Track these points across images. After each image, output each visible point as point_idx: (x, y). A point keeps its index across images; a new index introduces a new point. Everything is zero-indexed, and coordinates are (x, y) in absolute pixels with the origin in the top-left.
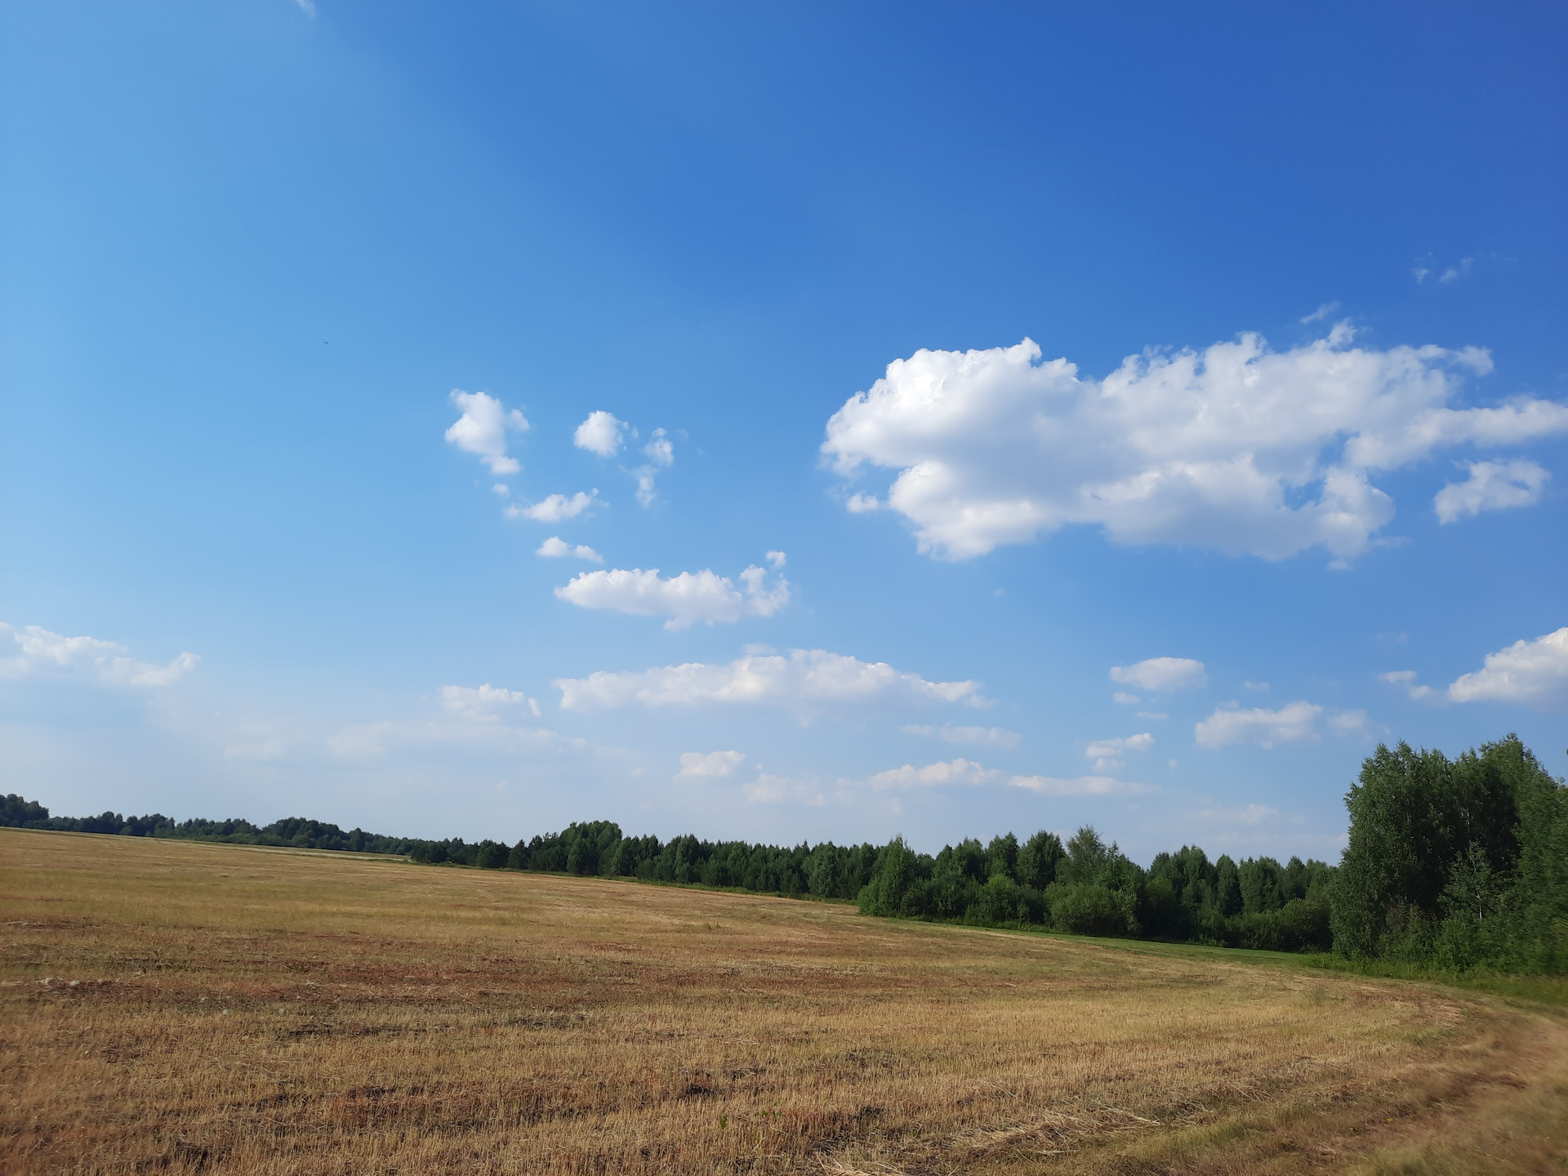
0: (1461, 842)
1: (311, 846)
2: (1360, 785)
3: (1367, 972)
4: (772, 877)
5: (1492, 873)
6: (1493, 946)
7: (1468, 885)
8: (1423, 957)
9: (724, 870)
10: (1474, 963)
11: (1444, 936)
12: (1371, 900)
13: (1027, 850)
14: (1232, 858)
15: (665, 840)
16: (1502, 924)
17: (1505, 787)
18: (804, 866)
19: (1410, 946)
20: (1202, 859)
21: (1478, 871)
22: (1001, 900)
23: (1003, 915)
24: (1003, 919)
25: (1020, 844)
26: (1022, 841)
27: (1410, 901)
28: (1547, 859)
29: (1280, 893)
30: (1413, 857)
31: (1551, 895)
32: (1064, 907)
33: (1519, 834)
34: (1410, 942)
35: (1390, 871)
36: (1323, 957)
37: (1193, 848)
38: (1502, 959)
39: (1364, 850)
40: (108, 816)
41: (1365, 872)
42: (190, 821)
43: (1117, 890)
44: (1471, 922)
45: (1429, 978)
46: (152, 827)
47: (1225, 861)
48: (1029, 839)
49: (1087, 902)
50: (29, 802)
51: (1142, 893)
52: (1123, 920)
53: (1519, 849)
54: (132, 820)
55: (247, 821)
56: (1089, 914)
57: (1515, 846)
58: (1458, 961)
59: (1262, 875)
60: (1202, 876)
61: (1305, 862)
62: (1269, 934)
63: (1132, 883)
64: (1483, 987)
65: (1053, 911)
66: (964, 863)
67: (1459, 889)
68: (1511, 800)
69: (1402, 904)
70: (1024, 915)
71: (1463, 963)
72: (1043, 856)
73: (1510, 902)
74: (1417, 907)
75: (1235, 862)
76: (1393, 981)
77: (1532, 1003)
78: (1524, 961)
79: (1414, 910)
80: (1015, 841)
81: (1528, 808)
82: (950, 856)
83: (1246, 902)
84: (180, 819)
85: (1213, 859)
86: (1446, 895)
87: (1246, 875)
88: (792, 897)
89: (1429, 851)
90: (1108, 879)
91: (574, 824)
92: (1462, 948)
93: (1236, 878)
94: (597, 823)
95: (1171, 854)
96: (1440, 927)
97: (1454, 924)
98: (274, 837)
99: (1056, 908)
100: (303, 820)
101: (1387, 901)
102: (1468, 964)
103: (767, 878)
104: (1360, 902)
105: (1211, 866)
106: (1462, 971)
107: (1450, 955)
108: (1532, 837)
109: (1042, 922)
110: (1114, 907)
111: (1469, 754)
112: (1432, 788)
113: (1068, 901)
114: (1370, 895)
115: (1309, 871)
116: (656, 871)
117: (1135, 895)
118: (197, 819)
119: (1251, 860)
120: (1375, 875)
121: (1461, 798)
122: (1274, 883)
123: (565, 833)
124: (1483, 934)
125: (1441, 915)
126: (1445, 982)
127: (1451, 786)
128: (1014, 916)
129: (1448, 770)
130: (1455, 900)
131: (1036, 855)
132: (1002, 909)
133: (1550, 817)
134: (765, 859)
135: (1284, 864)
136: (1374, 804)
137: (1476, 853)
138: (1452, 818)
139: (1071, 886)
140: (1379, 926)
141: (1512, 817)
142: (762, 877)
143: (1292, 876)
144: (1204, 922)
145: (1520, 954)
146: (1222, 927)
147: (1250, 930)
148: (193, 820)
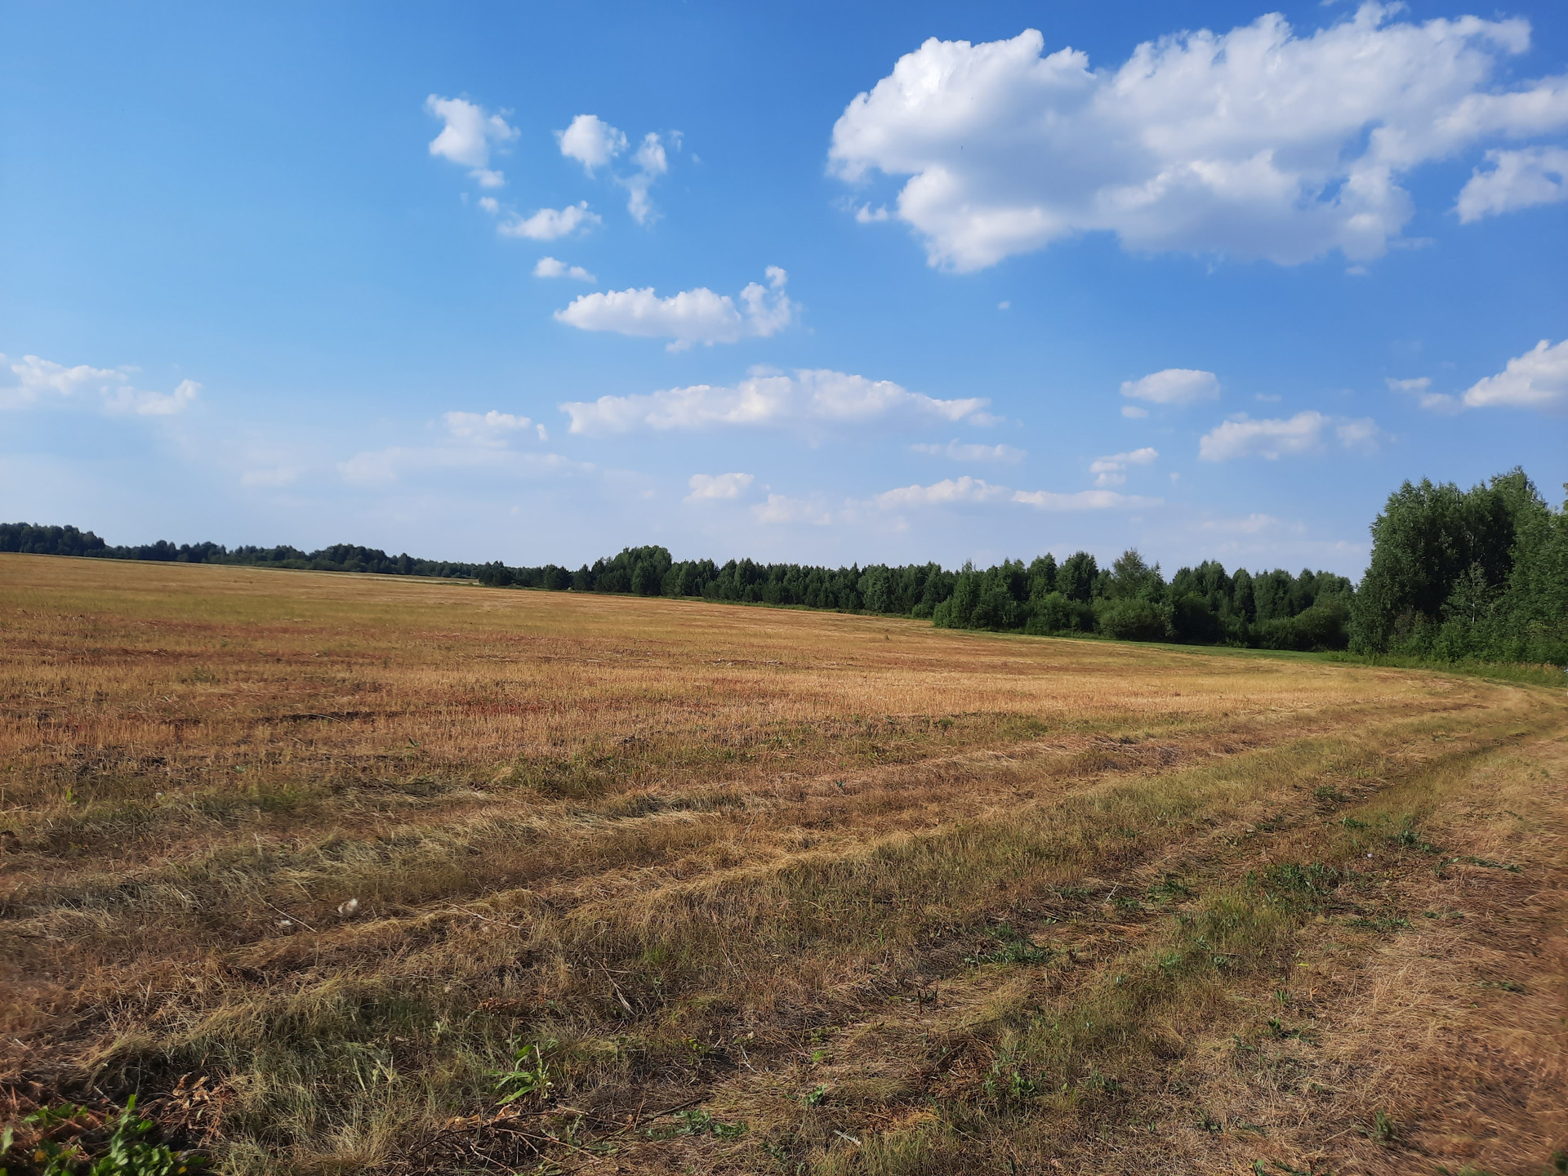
0: (1463, 563)
1: (363, 570)
2: (1385, 515)
3: (1377, 663)
4: (831, 596)
5: (1487, 586)
6: (1480, 642)
7: (1466, 596)
8: (1423, 652)
9: (786, 590)
10: (1463, 655)
11: (1442, 635)
12: (1385, 608)
13: (1065, 569)
14: (1248, 571)
15: (720, 564)
16: (1490, 626)
17: (1508, 514)
18: (859, 586)
19: (1414, 644)
20: (1220, 572)
21: (1476, 585)
22: (1055, 613)
23: (1059, 624)
24: (1058, 629)
25: (1058, 563)
26: (1060, 561)
27: (1417, 608)
28: (1533, 575)
29: (1291, 601)
30: (1422, 575)
31: (1532, 603)
32: (1111, 617)
33: (1514, 554)
34: (1414, 640)
35: (1402, 586)
36: (1341, 654)
37: (1213, 563)
38: (1485, 653)
39: (1383, 571)
40: (162, 544)
41: (1383, 587)
42: (241, 548)
43: (1158, 603)
44: (1465, 624)
45: (1427, 667)
46: (205, 554)
47: (1241, 574)
48: (1067, 559)
49: (1131, 613)
50: (85, 532)
51: (1178, 606)
52: (1162, 627)
53: (1512, 566)
54: (185, 548)
55: (294, 547)
56: (1133, 623)
57: (1509, 563)
58: (1451, 654)
59: (1275, 585)
60: (1220, 587)
61: (1315, 574)
62: (1286, 637)
63: (1171, 596)
64: (1469, 673)
65: (1102, 621)
66: (1009, 581)
67: (1458, 599)
68: (1511, 525)
69: (1410, 612)
70: (1076, 625)
71: (1454, 656)
72: (1080, 574)
73: (1497, 610)
74: (1422, 613)
75: (1250, 574)
76: (1400, 669)
77: (1503, 681)
78: (1502, 653)
79: (1419, 616)
80: (1053, 560)
81: (1524, 533)
82: (996, 576)
83: (1259, 609)
84: (231, 547)
85: (1230, 573)
86: (1448, 604)
87: (1261, 586)
88: (851, 613)
89: (1437, 569)
90: (1150, 594)
91: (627, 549)
92: (1455, 644)
93: (1251, 588)
94: (647, 547)
95: (1192, 569)
96: (1439, 629)
97: (1451, 627)
98: (327, 562)
99: (1104, 619)
100: (351, 547)
101: (1397, 610)
102: (1458, 657)
103: (827, 597)
104: (1376, 610)
105: (1228, 578)
106: (1453, 661)
107: (1445, 650)
108: (1524, 556)
109: (1092, 631)
110: (1155, 616)
111: (1479, 486)
112: (1445, 517)
113: (1115, 613)
114: (1384, 604)
115: (1318, 581)
116: (721, 591)
117: (1172, 606)
118: (247, 547)
119: (1266, 573)
120: (1390, 589)
121: (1468, 523)
122: (1285, 593)
123: (619, 557)
124: (1473, 633)
125: (1441, 619)
126: (1440, 669)
127: (1461, 514)
128: (1067, 626)
129: (1460, 500)
130: (1455, 608)
131: (1074, 573)
132: (1057, 620)
133: (1541, 540)
134: (821, 580)
135: (1296, 575)
136: (1394, 531)
137: (1477, 571)
138: (1459, 542)
139: (1116, 601)
140: (1389, 629)
141: (1509, 538)
142: (822, 595)
143: (1302, 586)
144: (1231, 628)
145: (1500, 648)
146: (1246, 632)
147: (1269, 633)
148: (244, 547)
